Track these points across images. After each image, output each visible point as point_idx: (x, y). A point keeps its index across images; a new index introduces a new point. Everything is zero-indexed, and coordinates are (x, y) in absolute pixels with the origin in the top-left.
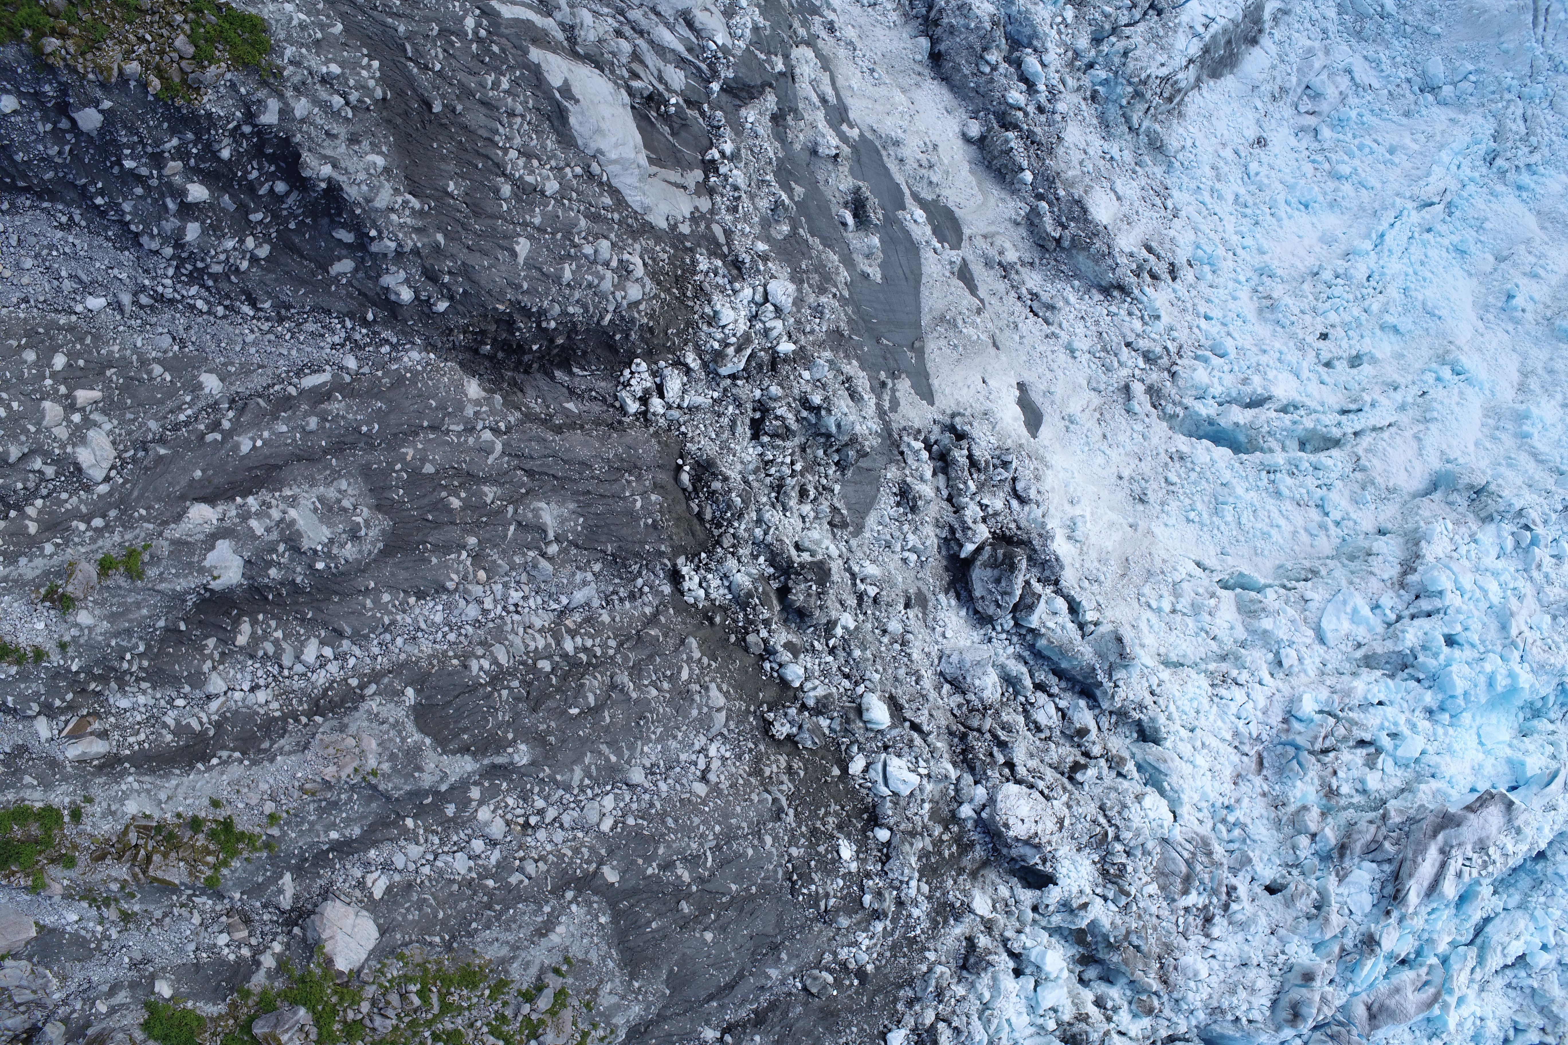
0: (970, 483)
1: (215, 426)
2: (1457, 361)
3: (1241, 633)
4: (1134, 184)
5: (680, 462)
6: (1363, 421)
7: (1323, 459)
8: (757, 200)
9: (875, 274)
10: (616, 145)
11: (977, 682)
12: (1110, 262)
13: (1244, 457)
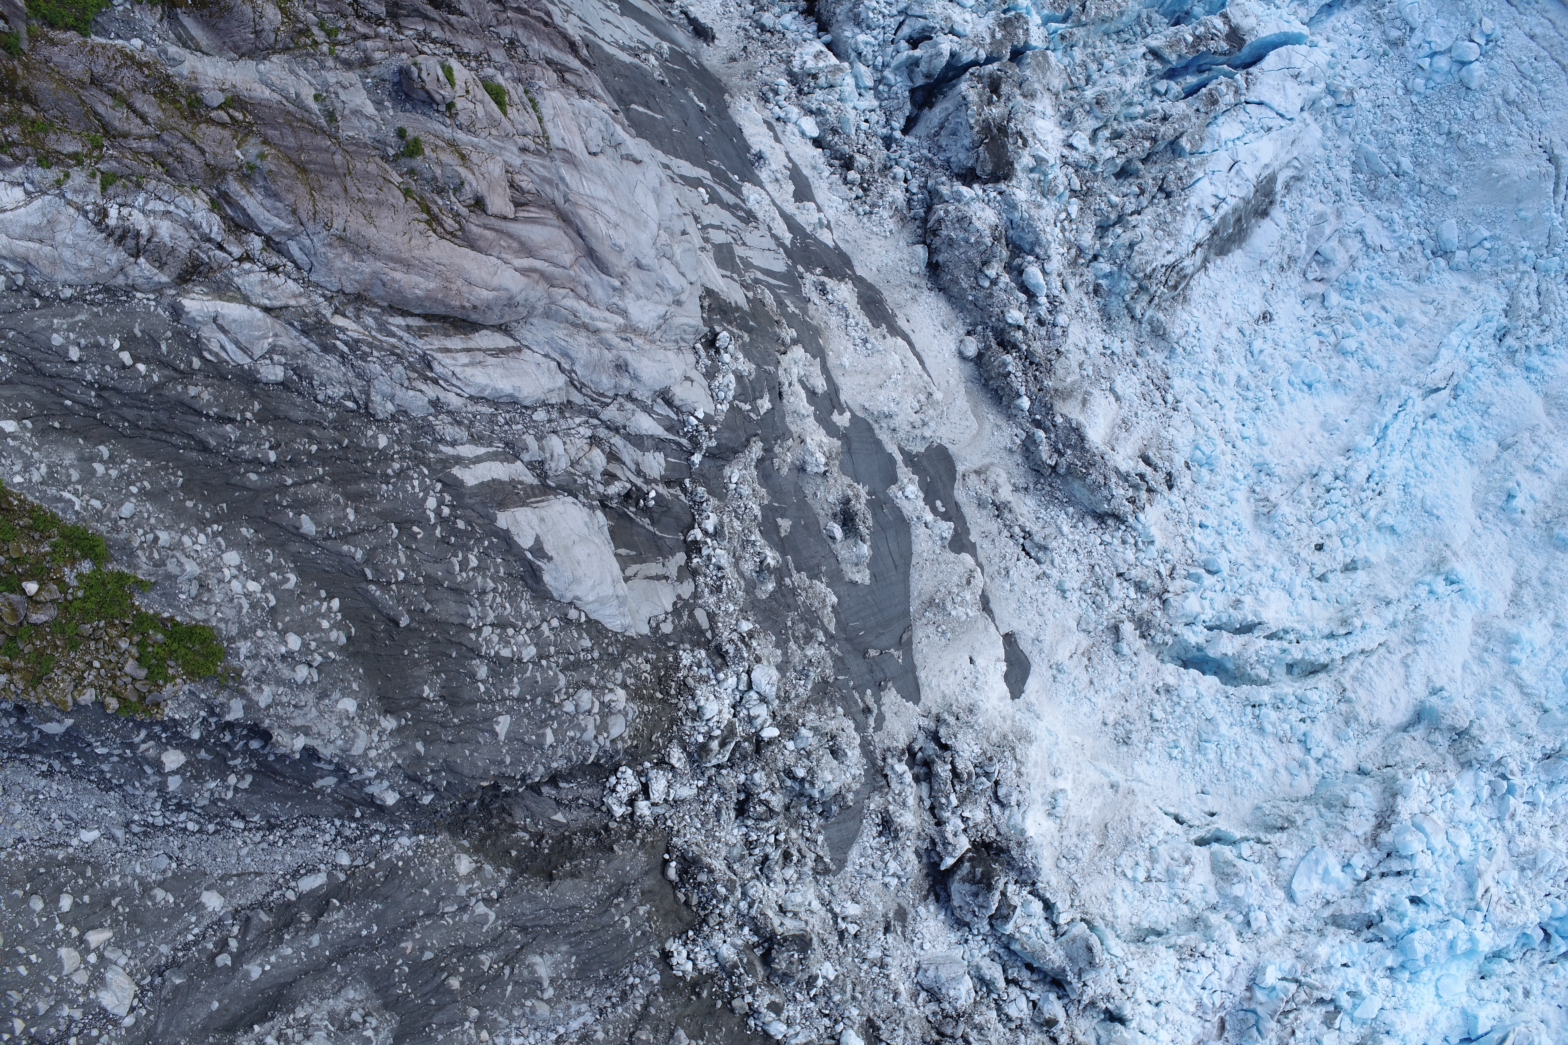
0: (953, 797)
1: (223, 946)
2: (1452, 570)
3: (1213, 897)
4: (1134, 378)
5: (667, 856)
6: (1352, 644)
7: (1309, 693)
8: (742, 562)
9: (863, 577)
10: (593, 587)
11: (952, 993)
12: (1106, 493)
13: (1230, 690)
